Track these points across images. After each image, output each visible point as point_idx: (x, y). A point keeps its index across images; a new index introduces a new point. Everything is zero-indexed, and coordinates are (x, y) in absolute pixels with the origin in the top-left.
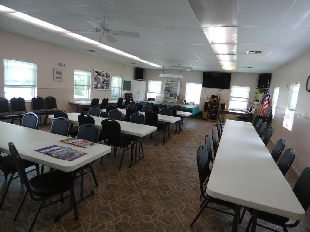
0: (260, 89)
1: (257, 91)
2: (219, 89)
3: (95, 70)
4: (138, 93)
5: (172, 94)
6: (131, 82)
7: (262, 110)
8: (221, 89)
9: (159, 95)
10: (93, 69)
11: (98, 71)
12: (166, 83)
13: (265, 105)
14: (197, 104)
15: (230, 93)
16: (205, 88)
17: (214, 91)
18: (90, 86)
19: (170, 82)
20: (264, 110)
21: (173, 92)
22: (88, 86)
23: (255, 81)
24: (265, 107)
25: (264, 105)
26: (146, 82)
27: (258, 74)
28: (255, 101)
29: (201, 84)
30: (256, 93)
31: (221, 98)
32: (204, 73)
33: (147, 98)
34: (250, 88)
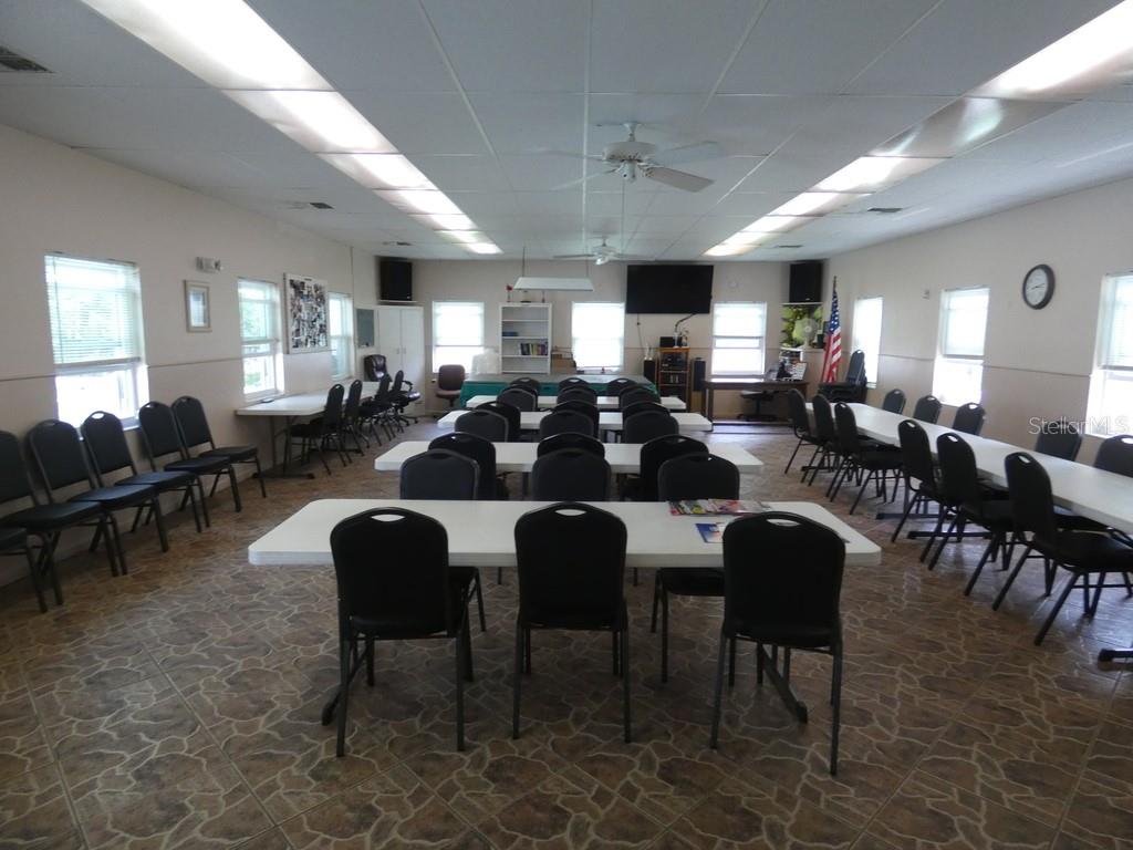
0: (796, 307)
1: (788, 313)
2: (676, 318)
3: (289, 277)
4: (402, 351)
5: (528, 345)
6: (372, 311)
7: (828, 366)
8: (684, 316)
9: (481, 351)
10: (284, 275)
11: (298, 278)
12: (504, 308)
13: (834, 353)
14: (615, 369)
15: (711, 324)
16: (634, 317)
17: (663, 324)
18: (277, 340)
19: (519, 305)
20: (832, 367)
21: (530, 335)
22: (273, 341)
23: (779, 285)
24: (836, 358)
25: (831, 352)
26: (422, 308)
27: (784, 263)
28: (785, 342)
29: (621, 302)
30: (785, 320)
31: (691, 344)
32: (629, 267)
33: (436, 369)
34: (766, 305)
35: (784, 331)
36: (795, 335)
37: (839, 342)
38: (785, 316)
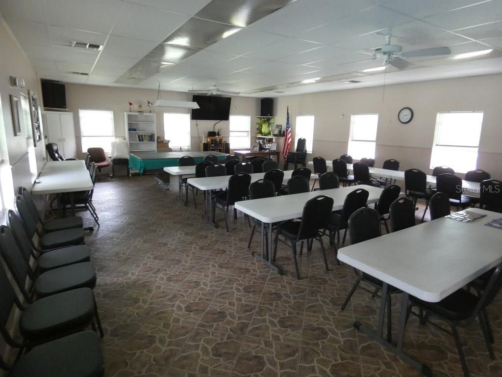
0: (263, 118)
1: (259, 121)
3: (31, 92)
4: (63, 140)
5: (142, 136)
7: (286, 145)
8: (218, 121)
9: (114, 139)
12: (128, 115)
13: (289, 139)
14: (186, 148)
15: (229, 125)
16: (195, 121)
17: (208, 125)
19: (136, 114)
20: (288, 145)
21: (143, 130)
23: (255, 108)
24: (289, 141)
27: (259, 98)
28: (259, 133)
29: (188, 113)
30: (258, 124)
31: (222, 134)
32: (194, 96)
33: (85, 150)
34: (250, 117)
35: (257, 129)
36: (263, 130)
37: (290, 134)
38: (258, 122)
